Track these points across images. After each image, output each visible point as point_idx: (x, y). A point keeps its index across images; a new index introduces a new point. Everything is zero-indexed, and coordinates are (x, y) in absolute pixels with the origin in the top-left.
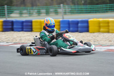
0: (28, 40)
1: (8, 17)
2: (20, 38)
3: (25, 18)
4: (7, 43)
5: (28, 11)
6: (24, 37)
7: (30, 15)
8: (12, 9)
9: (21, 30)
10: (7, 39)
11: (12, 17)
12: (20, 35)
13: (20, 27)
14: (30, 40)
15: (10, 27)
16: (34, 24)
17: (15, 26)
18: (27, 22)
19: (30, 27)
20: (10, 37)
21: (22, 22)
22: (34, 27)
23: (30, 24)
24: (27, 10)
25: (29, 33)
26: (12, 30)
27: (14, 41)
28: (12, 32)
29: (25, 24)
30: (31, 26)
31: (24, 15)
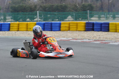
0: (106, 38)
1: (90, 20)
2: (99, 37)
3: (103, 21)
4: (89, 40)
5: (106, 15)
6: (103, 35)
8: (93, 14)
9: (100, 30)
10: (89, 37)
11: (93, 20)
12: (99, 34)
13: (99, 27)
14: (107, 38)
15: (92, 27)
16: (110, 25)
17: (95, 27)
18: (105, 24)
19: (107, 28)
20: (91, 35)
21: (101, 24)
22: (110, 28)
23: (107, 25)
24: (104, 14)
25: (106, 33)
26: (93, 30)
27: (95, 39)
28: (93, 32)
29: (103, 25)
30: (108, 27)
31: (102, 19)
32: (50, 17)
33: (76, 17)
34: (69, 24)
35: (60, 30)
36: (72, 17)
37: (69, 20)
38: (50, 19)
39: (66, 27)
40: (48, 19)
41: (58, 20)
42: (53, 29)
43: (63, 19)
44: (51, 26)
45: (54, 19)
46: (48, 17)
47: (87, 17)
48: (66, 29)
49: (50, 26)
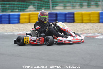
1: (53, 10)
5: (72, 4)
7: (74, 7)
9: (64, 21)
13: (64, 18)
15: (55, 18)
16: (76, 16)
17: (59, 18)
18: (69, 14)
19: (72, 19)
21: (66, 14)
22: (76, 18)
23: (72, 16)
24: (70, 3)
25: (71, 24)
29: (67, 16)
30: (74, 17)
31: (68, 8)
32: (9, 8)
33: (39, 7)
34: (30, 15)
35: (19, 23)
36: (34, 7)
37: (30, 11)
38: (9, 10)
39: (25, 18)
40: (7, 10)
41: (19, 11)
42: (11, 22)
43: (24, 9)
44: (9, 18)
45: (14, 10)
46: (7, 8)
47: (49, 6)
48: (26, 21)
49: (7, 18)
